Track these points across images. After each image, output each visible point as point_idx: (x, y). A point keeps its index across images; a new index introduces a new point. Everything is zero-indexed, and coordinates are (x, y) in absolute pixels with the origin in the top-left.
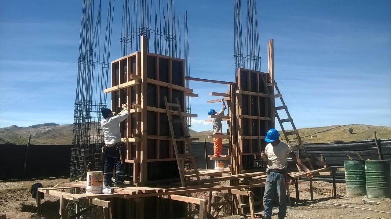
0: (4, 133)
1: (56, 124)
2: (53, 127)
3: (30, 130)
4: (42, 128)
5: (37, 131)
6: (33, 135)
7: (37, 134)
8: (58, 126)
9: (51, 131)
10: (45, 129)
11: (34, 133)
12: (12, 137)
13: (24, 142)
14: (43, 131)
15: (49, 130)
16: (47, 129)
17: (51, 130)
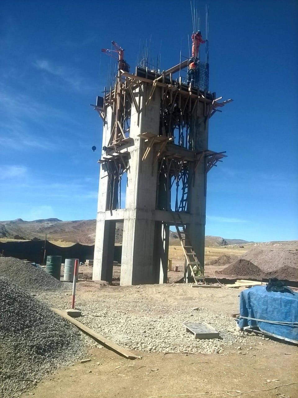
0: (10, 225)
1: (59, 220)
2: (56, 223)
3: (35, 224)
4: (45, 223)
5: (41, 226)
6: (37, 230)
7: (40, 228)
8: (61, 222)
9: (55, 227)
10: (48, 224)
11: (38, 226)
12: (18, 231)
13: (28, 235)
14: (47, 226)
15: (52, 225)
16: (51, 224)
17: (54, 225)
